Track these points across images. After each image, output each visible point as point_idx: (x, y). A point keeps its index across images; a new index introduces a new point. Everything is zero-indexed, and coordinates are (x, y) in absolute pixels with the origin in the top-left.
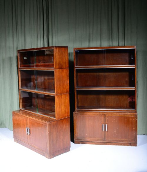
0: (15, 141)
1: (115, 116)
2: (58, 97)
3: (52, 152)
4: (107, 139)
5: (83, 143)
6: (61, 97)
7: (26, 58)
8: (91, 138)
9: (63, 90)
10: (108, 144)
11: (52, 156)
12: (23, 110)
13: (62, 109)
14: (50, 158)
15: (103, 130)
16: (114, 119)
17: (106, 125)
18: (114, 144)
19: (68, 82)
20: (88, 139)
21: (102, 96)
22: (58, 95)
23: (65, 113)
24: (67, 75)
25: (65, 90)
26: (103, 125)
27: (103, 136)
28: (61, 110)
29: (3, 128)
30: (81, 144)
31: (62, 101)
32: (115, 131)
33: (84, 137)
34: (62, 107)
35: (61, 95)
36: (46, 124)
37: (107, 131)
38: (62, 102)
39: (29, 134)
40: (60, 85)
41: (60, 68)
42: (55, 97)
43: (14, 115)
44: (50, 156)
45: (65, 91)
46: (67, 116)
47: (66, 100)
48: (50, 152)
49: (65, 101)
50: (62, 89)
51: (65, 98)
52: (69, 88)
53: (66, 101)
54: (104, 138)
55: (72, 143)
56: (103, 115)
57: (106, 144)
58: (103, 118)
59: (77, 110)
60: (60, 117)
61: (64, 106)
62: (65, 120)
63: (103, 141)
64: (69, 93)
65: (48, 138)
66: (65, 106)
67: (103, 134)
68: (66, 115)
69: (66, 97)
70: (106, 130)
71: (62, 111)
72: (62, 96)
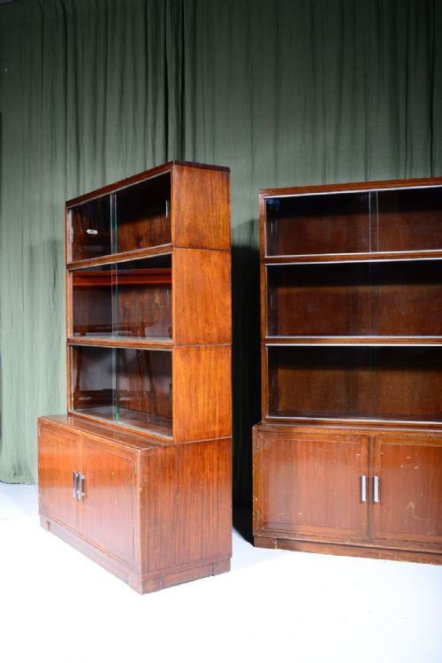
0: (42, 526)
1: (411, 444)
2: (182, 356)
3: (152, 567)
4: (378, 535)
5: (286, 544)
6: (198, 358)
7: (96, 232)
8: (318, 530)
9: (207, 331)
10: (384, 557)
11: (151, 582)
12: (75, 416)
13: (200, 402)
14: (145, 591)
15: (364, 499)
16: (408, 458)
17: (376, 479)
18: (407, 555)
19: (228, 302)
20: (304, 531)
21: (365, 375)
22: (184, 347)
23: (211, 418)
24: (224, 276)
25: (214, 330)
26: (364, 478)
27: (365, 525)
28: (196, 406)
29: (24, 483)
30: (279, 548)
31: (201, 372)
32: (412, 504)
33: (290, 524)
34: (202, 398)
35: (198, 350)
36: (132, 454)
37: (381, 502)
38: (201, 379)
39: (83, 497)
40: (193, 310)
41: (193, 246)
42: (173, 354)
43: (42, 430)
44: (144, 583)
45: (216, 337)
46: (221, 432)
47: (216, 370)
48: (143, 565)
49: (213, 376)
50: (201, 324)
51: (213, 363)
52: (229, 324)
53: (219, 375)
54: (368, 533)
55: (238, 541)
56: (364, 440)
57: (376, 556)
58: (364, 450)
59: (267, 420)
60: (193, 433)
61: (209, 391)
62: (210, 447)
63: (364, 541)
64: (230, 344)
65: (138, 510)
66: (212, 394)
67: (365, 514)
68: (217, 428)
69: (216, 360)
70: (376, 499)
71: (201, 408)
72: (203, 353)
